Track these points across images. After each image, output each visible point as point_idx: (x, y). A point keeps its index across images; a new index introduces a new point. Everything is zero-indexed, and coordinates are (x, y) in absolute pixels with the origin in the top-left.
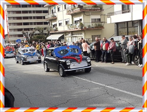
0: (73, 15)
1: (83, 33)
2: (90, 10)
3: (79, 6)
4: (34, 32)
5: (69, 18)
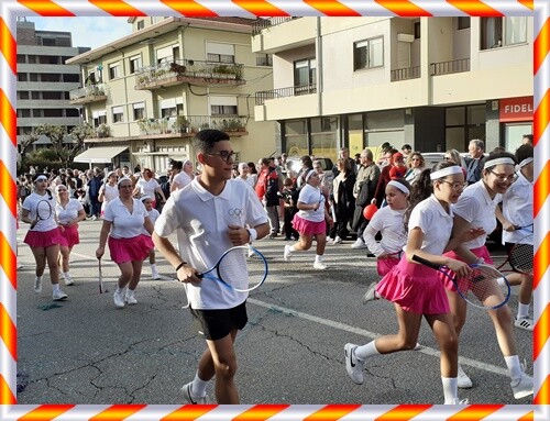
0: (158, 92)
1: (187, 146)
2: (205, 79)
3: (175, 67)
4: (32, 141)
5: (144, 100)
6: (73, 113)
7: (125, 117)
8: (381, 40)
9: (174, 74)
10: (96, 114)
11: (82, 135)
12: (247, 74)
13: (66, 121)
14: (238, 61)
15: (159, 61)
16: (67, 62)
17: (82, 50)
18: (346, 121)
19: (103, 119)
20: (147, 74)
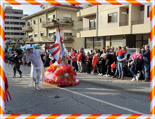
0: (48, 28)
2: (63, 25)
3: (53, 21)
4: (10, 42)
5: (44, 30)
6: (22, 34)
7: (38, 35)
8: (116, 14)
9: (53, 23)
10: (30, 34)
11: (25, 40)
12: (75, 24)
13: (20, 36)
14: (72, 19)
15: (49, 19)
16: (21, 18)
17: (26, 15)
18: (105, 38)
19: (31, 36)
20: (45, 23)
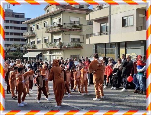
1: (62, 52)
2: (69, 29)
3: (59, 25)
4: (10, 49)
5: (48, 36)
6: (24, 40)
7: (41, 42)
8: (132, 17)
9: (58, 28)
10: (32, 41)
11: (26, 48)
12: (84, 28)
13: (21, 43)
14: (81, 23)
15: (54, 23)
16: (23, 23)
17: (28, 19)
19: (34, 42)
20: (50, 28)
